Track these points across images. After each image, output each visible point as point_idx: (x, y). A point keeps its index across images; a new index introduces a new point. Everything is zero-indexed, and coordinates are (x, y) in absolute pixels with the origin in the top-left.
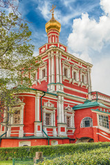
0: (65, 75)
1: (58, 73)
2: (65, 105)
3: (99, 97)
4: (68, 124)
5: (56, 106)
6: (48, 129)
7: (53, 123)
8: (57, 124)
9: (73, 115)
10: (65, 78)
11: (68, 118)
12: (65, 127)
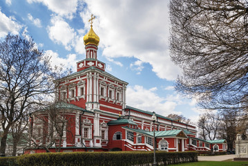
0: (102, 94)
1: (95, 93)
2: (101, 121)
3: (131, 114)
4: (103, 137)
5: (93, 122)
6: (86, 141)
7: (90, 137)
8: (93, 137)
9: (107, 129)
10: (101, 97)
11: (103, 131)
12: (100, 139)
